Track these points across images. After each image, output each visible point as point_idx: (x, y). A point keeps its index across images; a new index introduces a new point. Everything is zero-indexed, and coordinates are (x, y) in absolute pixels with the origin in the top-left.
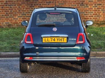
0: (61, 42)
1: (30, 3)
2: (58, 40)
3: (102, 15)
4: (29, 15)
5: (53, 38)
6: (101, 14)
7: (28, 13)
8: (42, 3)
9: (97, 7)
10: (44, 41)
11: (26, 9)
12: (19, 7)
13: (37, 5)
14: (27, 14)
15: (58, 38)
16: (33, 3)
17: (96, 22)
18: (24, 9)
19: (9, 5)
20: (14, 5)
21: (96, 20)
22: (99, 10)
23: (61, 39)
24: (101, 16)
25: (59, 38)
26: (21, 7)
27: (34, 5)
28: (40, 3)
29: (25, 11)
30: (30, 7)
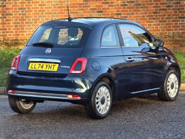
0: (49, 70)
2: (47, 67)
3: (14, 31)
6: (13, 29)
9: (6, 18)
10: (30, 68)
15: (47, 64)
17: (5, 41)
21: (5, 38)
22: (10, 23)
24: (12, 32)
25: (49, 64)
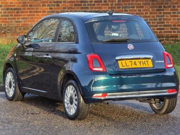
0: (144, 66)
1: (157, 4)
2: (140, 63)
4: (155, 23)
5: (133, 61)
7: (154, 20)
8: (177, 3)
10: (121, 67)
11: (151, 13)
12: (139, 10)
13: (169, 7)
14: (153, 23)
15: (140, 60)
16: (163, 4)
18: (148, 13)
19: (123, 8)
20: (132, 7)
23: (144, 62)
26: (144, 10)
27: (164, 7)
28: (173, 3)
29: (149, 17)
30: (158, 10)
